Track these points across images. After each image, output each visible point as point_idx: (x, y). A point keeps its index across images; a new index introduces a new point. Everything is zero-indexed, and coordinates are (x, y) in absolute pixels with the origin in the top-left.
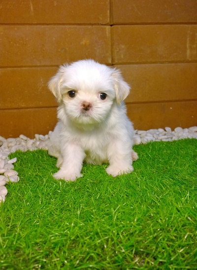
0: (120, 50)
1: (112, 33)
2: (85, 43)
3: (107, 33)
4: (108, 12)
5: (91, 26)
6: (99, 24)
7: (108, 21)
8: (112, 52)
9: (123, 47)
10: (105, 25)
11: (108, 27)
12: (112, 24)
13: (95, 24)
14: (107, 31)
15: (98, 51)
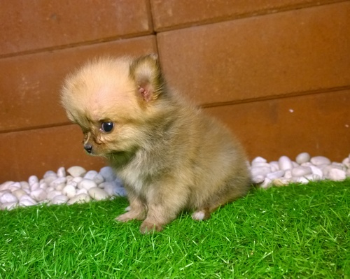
8: (149, 6)
15: (120, 9)
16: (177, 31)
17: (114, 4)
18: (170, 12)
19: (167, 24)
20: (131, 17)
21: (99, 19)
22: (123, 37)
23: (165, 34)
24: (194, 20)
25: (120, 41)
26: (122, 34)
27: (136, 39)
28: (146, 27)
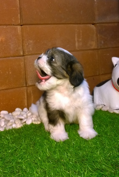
0: (29, 44)
1: (22, 31)
2: (2, 40)
3: (19, 31)
4: (19, 15)
5: (6, 26)
6: (12, 25)
7: (19, 22)
8: (23, 46)
9: (31, 42)
10: (17, 25)
11: (19, 27)
12: (22, 24)
13: (9, 25)
14: (19, 30)
15: (12, 46)
16: (33, 56)
17: (10, 44)
18: (31, 49)
19: (30, 53)
20: (16, 49)
21: (3, 49)
22: (12, 57)
23: (29, 57)
24: (39, 53)
25: (11, 58)
26: (12, 55)
27: (17, 57)
28: (22, 54)
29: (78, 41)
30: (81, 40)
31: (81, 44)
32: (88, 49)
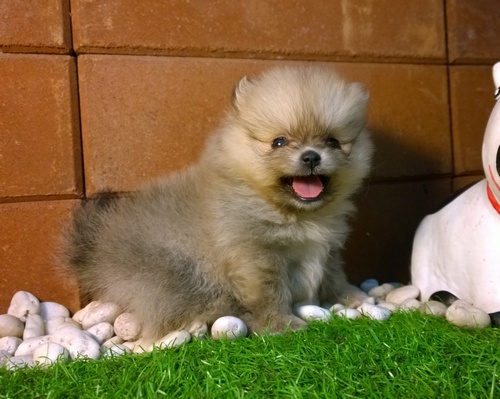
18: (109, 23)
20: (28, 15)
23: (96, 58)
24: (153, 45)
28: (58, 39)
29: (354, 13)
30: (367, 10)
31: (368, 30)
32: (403, 54)
